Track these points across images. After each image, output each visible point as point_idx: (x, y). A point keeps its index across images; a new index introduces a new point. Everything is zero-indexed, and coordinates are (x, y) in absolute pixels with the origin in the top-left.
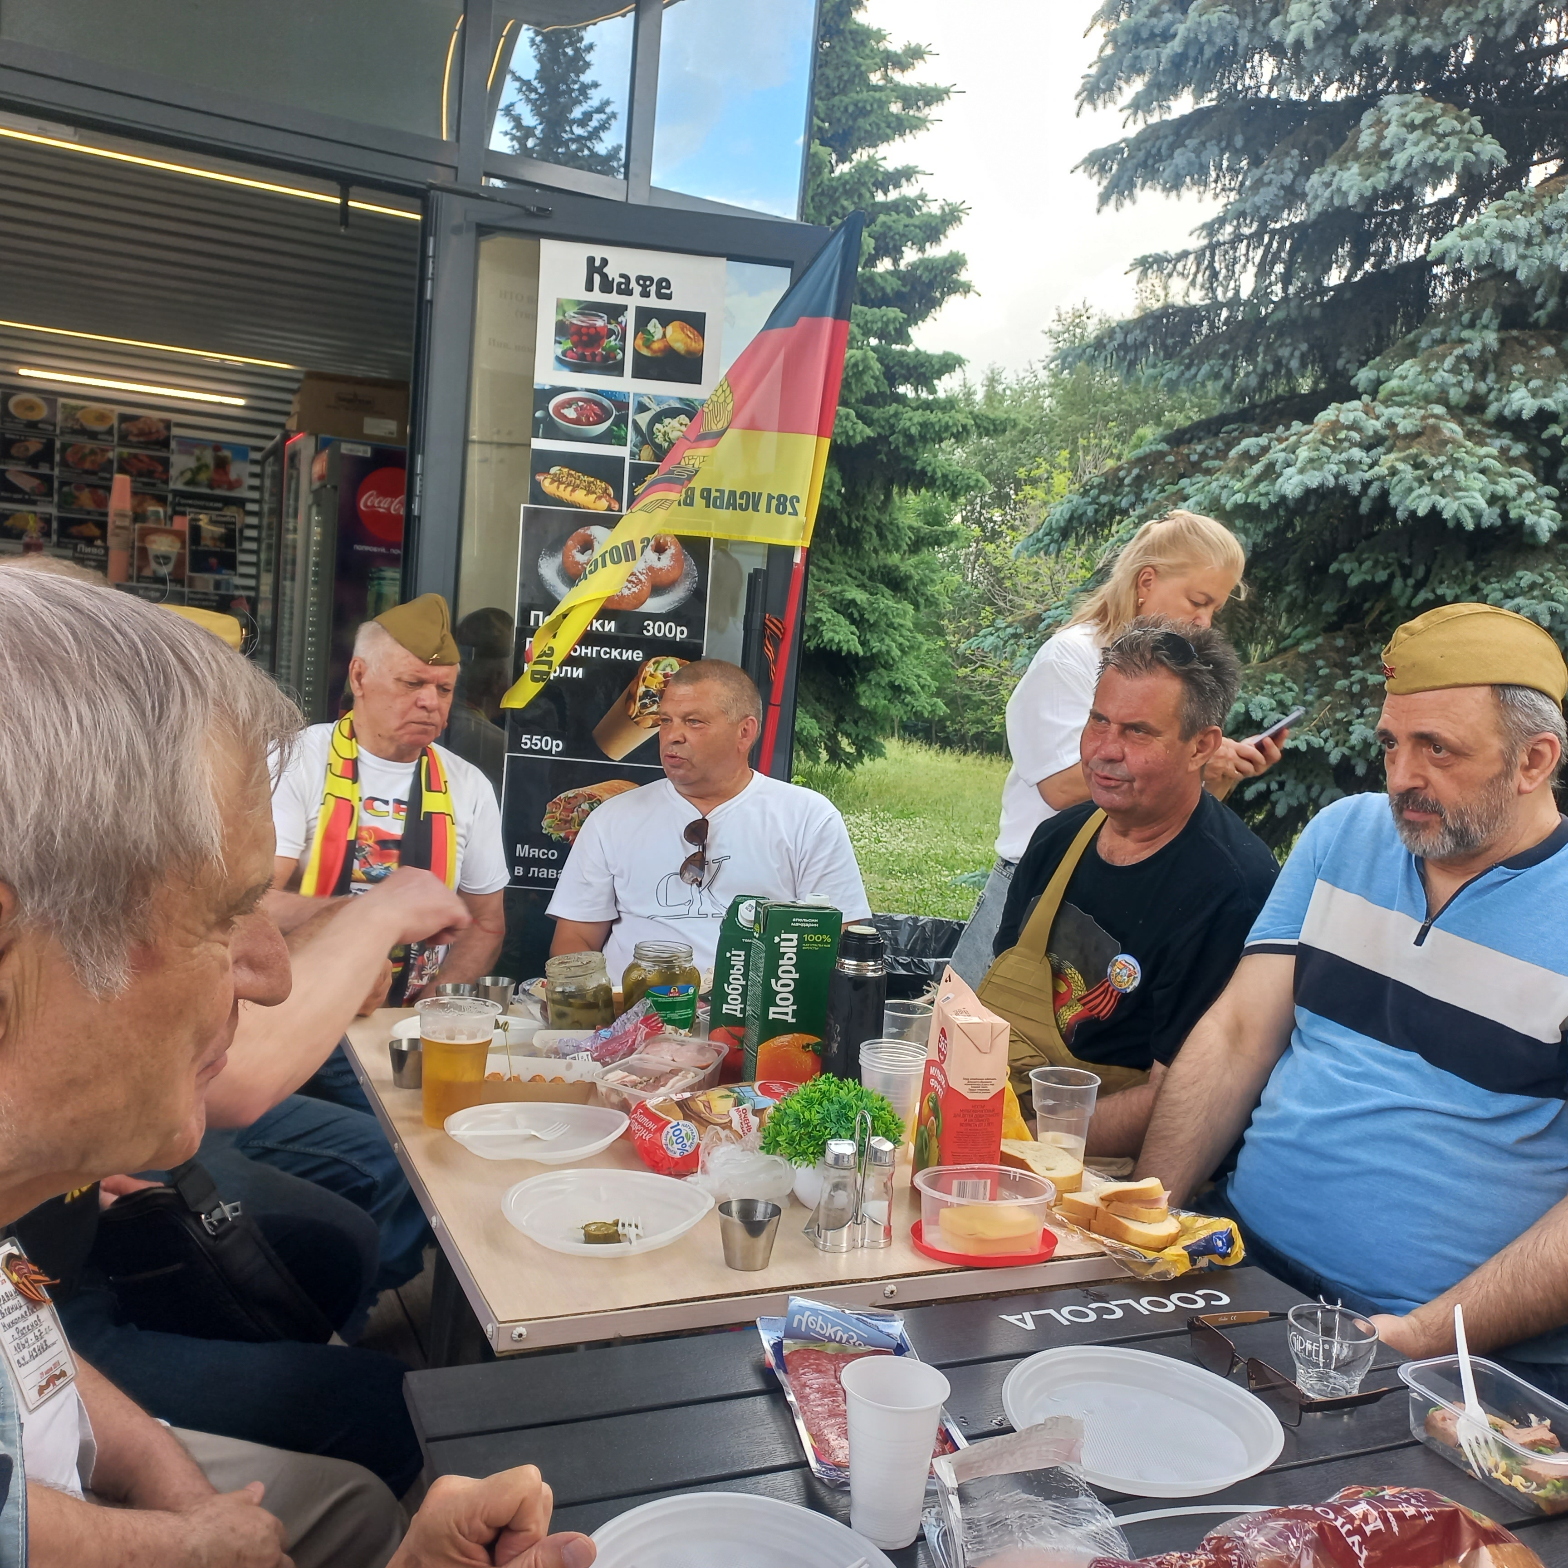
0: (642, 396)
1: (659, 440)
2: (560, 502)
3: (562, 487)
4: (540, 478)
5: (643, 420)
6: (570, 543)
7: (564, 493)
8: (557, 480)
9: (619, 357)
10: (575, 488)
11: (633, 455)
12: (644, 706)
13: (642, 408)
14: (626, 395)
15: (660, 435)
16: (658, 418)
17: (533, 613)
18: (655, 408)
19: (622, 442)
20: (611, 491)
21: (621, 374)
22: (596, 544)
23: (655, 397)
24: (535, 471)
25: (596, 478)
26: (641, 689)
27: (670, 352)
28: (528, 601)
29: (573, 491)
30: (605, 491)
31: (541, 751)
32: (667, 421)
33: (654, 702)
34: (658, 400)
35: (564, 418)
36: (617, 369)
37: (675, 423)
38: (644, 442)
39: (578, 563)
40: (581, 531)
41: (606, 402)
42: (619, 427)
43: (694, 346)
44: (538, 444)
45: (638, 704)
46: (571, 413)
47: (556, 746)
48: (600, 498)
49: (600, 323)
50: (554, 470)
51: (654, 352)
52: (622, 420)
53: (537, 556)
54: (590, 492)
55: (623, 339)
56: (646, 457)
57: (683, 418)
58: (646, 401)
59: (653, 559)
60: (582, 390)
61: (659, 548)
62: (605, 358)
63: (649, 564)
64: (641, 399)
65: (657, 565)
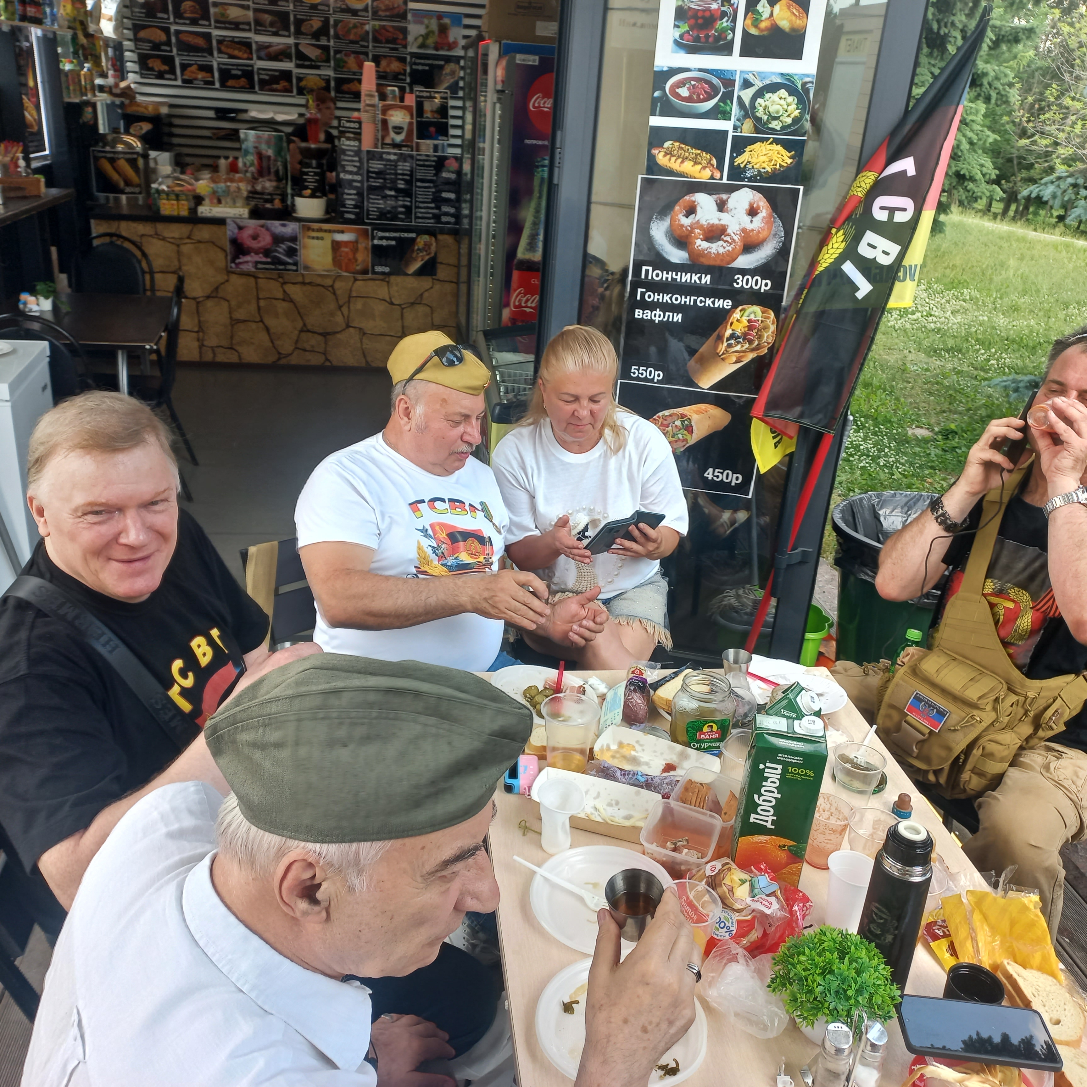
0: (747, 73)
1: (760, 113)
2: (671, 172)
3: (673, 159)
4: (655, 152)
5: (747, 95)
6: (677, 208)
7: (674, 164)
8: (669, 153)
9: (729, 37)
10: (684, 159)
11: (735, 128)
12: (729, 346)
13: (747, 84)
14: (733, 72)
15: (761, 109)
16: (760, 94)
17: (644, 268)
18: (759, 84)
19: (726, 116)
20: (714, 162)
21: (730, 53)
22: (698, 209)
23: (759, 73)
24: (651, 145)
25: (703, 150)
26: (728, 332)
27: (775, 29)
28: (641, 258)
29: (682, 162)
30: (709, 162)
31: (646, 379)
32: (768, 95)
33: (738, 343)
34: (761, 76)
35: (678, 96)
36: (727, 49)
37: (774, 97)
38: (746, 116)
39: (682, 226)
40: (687, 198)
41: (715, 81)
42: (725, 103)
43: (798, 23)
44: (656, 121)
45: (725, 344)
46: (684, 92)
47: (658, 375)
48: (704, 168)
49: (714, 6)
50: (667, 144)
51: (762, 30)
52: (728, 96)
53: (650, 220)
54: (696, 163)
55: (734, 20)
56: (747, 130)
57: (783, 93)
58: (751, 78)
59: (746, 221)
60: (695, 70)
61: (752, 212)
62: (717, 39)
63: (743, 225)
64: (746, 76)
65: (749, 227)
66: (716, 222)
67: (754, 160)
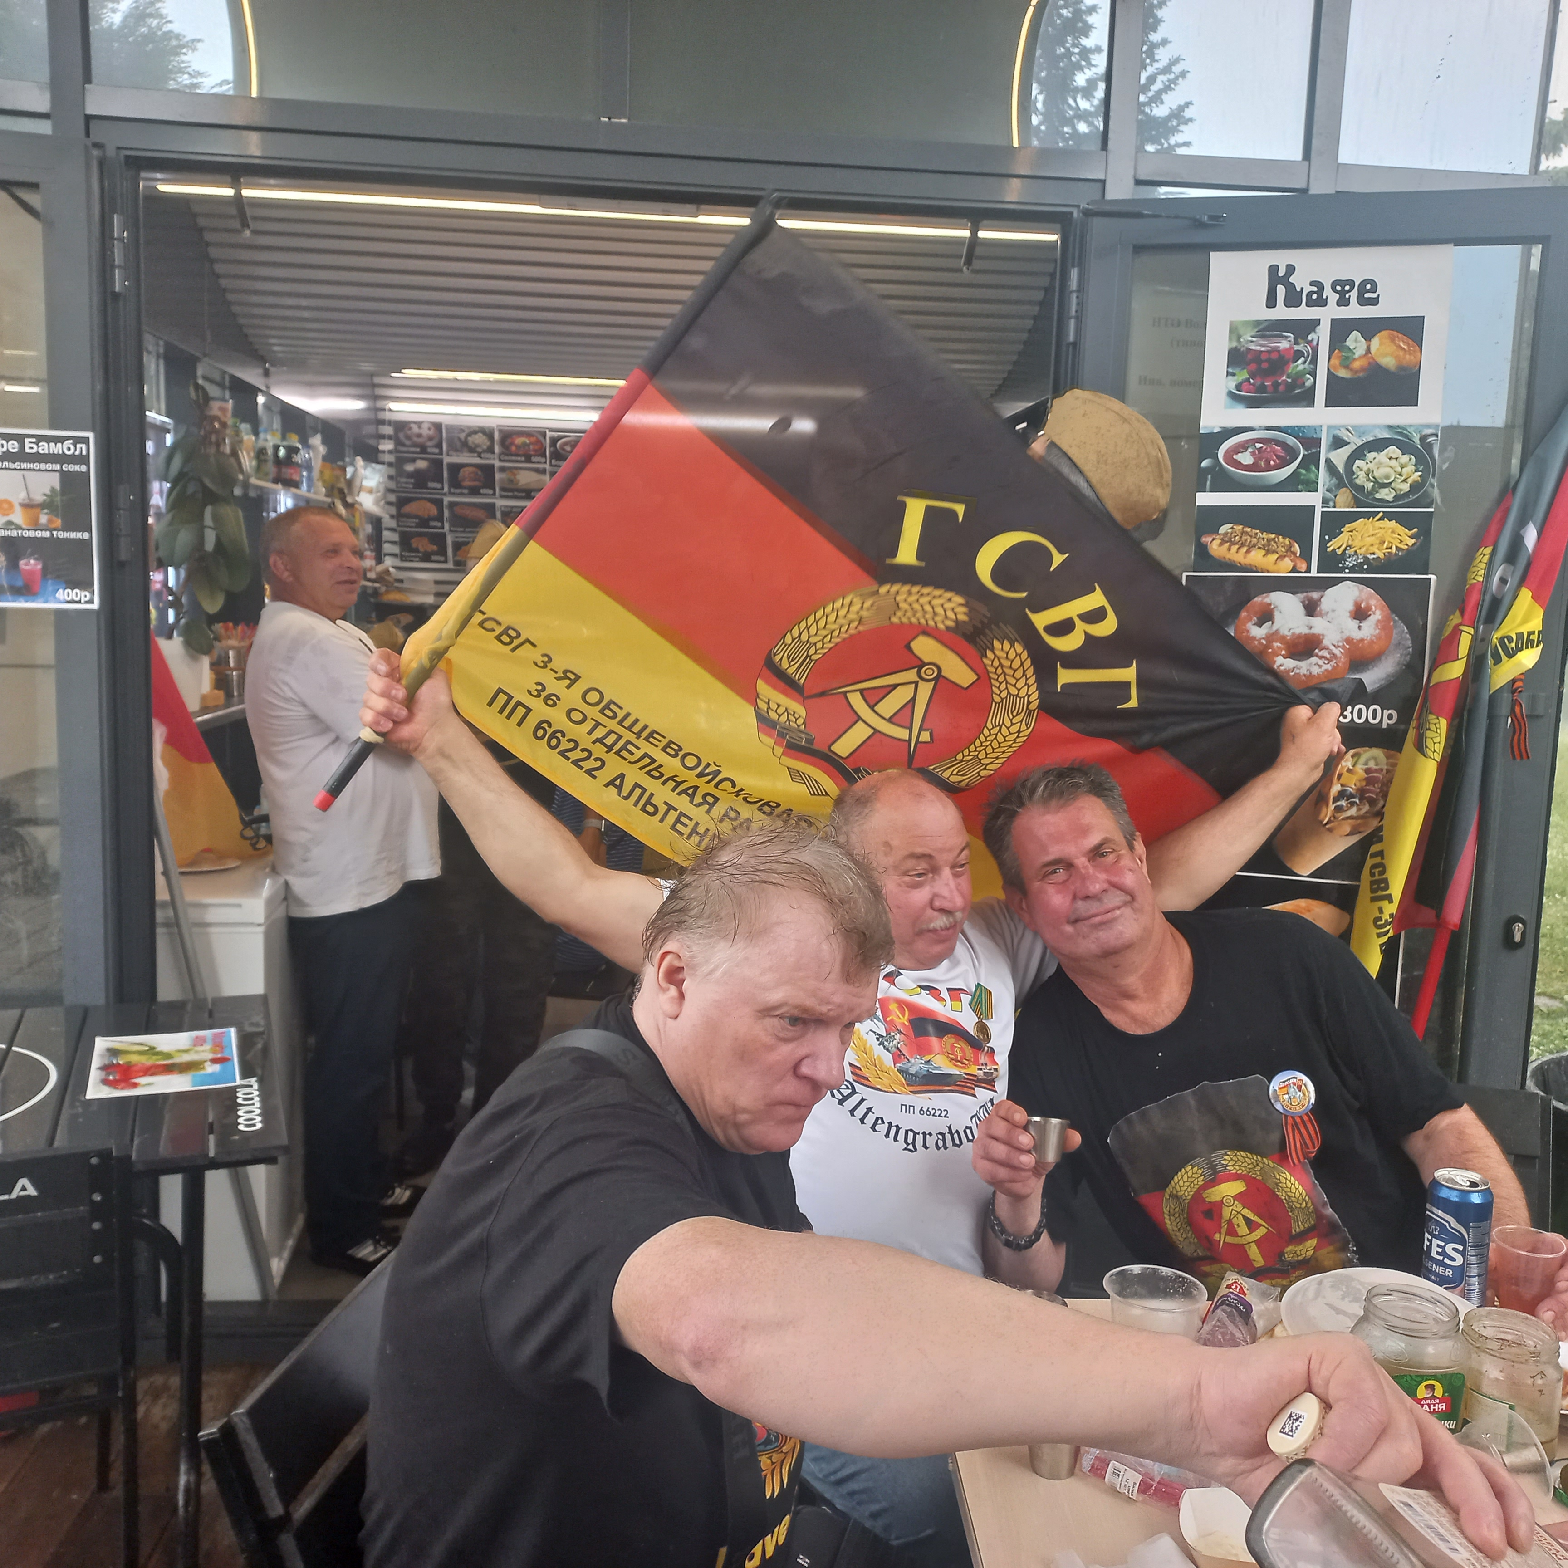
0: (1338, 428)
1: (1361, 479)
2: (1231, 566)
3: (1234, 548)
4: (1207, 539)
5: (1339, 457)
6: (1244, 614)
7: (1237, 555)
8: (1227, 540)
9: (1309, 383)
10: (1251, 547)
11: (1325, 501)
12: (1338, 810)
13: (1338, 443)
14: (1317, 429)
15: (1362, 474)
16: (1359, 453)
18: (1356, 442)
19: (1311, 486)
20: (1297, 548)
21: (1310, 403)
22: (1276, 614)
23: (1355, 427)
24: (1200, 532)
25: (1278, 534)
26: (1336, 788)
27: (1375, 369)
29: (1248, 552)
30: (1289, 549)
32: (1371, 456)
33: (1353, 804)
34: (1359, 430)
35: (1238, 465)
36: (1307, 398)
37: (1382, 457)
38: (1340, 485)
39: (1253, 638)
40: (1258, 599)
41: (1291, 440)
42: (1308, 470)
43: (1409, 358)
44: (1205, 499)
45: (1332, 807)
46: (1246, 458)
48: (1282, 557)
49: (1284, 345)
50: (1224, 529)
51: (1356, 372)
52: (1312, 460)
54: (1268, 552)
55: (1314, 361)
56: (1343, 504)
57: (1393, 450)
58: (1344, 435)
59: (1351, 628)
60: (1261, 428)
61: (1360, 614)
62: (1291, 387)
63: (1347, 634)
64: (1337, 432)
65: (1357, 635)
66: (1305, 631)
67: (1357, 543)
